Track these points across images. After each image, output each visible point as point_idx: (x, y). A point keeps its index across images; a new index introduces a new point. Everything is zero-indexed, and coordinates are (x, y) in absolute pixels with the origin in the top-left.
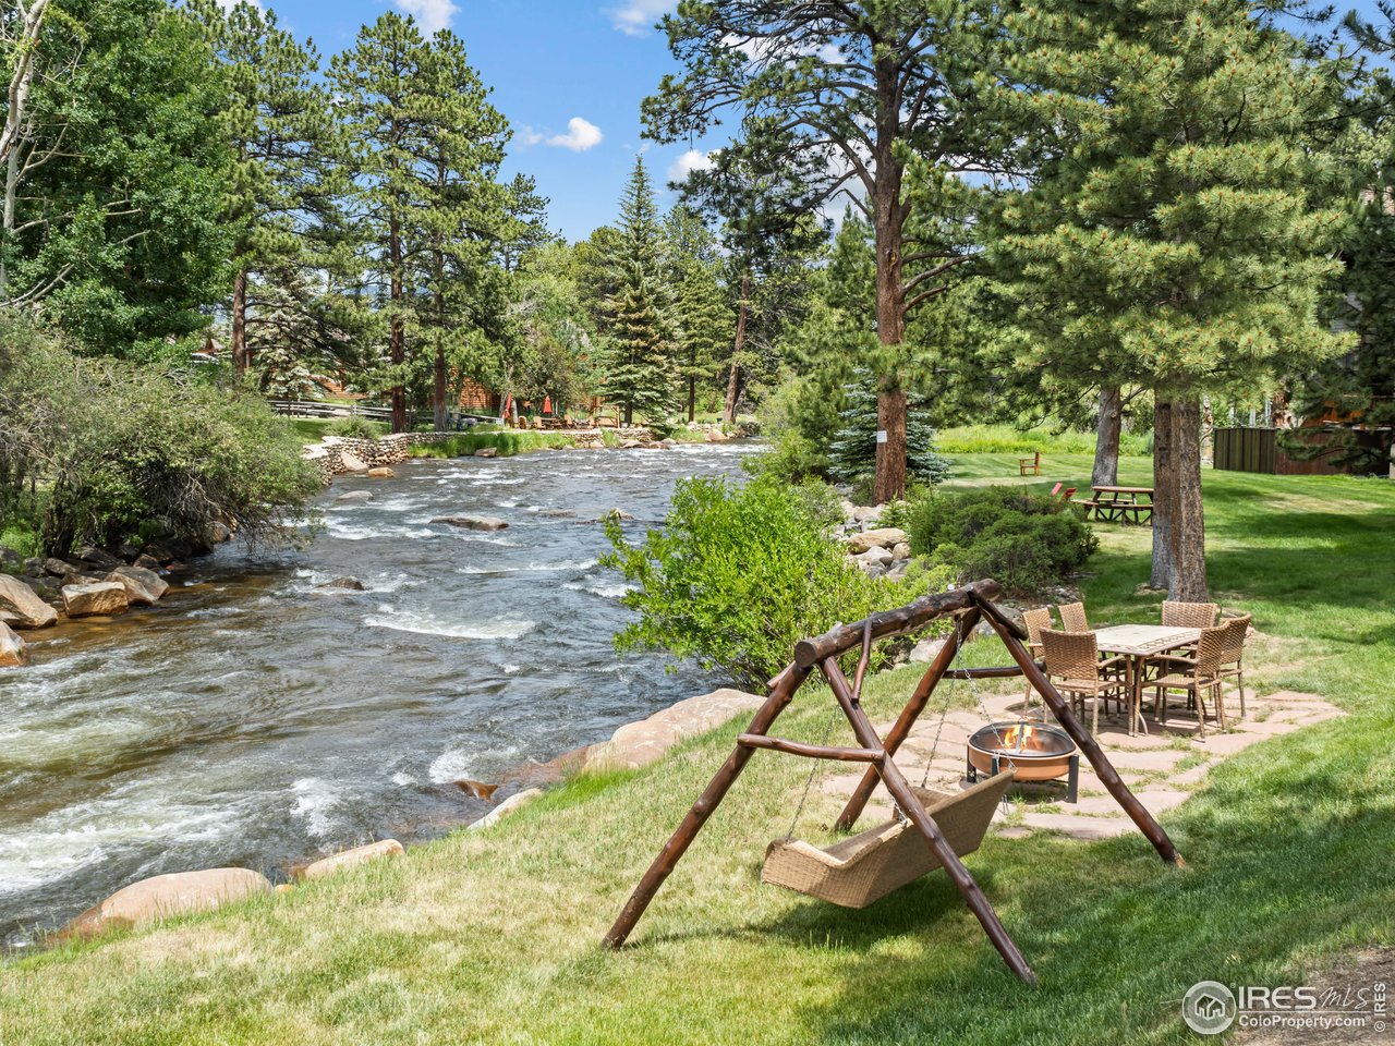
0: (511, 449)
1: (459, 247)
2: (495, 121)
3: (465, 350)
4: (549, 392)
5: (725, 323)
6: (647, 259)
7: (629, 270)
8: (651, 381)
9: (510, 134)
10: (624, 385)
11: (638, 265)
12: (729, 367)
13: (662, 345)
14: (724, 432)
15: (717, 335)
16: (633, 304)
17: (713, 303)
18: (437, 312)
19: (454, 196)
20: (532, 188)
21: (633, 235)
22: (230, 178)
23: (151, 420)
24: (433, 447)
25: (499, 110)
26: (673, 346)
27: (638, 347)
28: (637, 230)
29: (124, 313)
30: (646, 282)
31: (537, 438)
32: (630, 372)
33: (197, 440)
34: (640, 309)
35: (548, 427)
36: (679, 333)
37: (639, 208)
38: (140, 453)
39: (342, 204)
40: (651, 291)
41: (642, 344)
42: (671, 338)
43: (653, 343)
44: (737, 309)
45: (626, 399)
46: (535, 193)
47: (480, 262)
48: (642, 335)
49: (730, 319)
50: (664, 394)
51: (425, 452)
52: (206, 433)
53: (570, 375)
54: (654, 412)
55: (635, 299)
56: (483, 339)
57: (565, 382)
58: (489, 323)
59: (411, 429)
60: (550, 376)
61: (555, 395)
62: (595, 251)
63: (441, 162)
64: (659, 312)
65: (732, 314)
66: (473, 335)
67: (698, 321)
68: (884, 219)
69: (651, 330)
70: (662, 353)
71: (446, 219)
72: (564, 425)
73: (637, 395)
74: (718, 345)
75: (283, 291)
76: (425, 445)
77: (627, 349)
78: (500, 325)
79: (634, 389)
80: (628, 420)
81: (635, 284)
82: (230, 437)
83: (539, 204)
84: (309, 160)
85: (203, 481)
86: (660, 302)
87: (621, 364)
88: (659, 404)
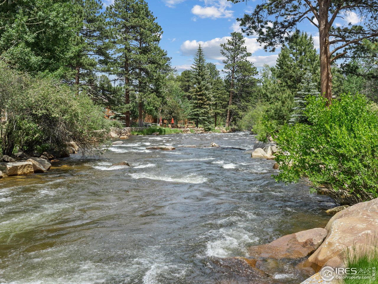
0: (163, 133)
1: (148, 67)
2: (158, 28)
3: (149, 100)
4: (173, 117)
5: (226, 96)
6: (202, 76)
7: (197, 79)
8: (204, 114)
9: (162, 33)
10: (196, 115)
11: (200, 77)
12: (227, 111)
13: (208, 102)
14: (226, 130)
15: (224, 100)
16: (198, 90)
17: (222, 90)
18: (142, 87)
19: (145, 51)
20: (166, 54)
21: (198, 68)
22: (74, 41)
24: (139, 132)
25: (159, 24)
26: (211, 103)
27: (200, 103)
28: (199, 67)
29: (34, 59)
30: (202, 83)
31: (170, 130)
32: (197, 111)
34: (201, 91)
35: (173, 128)
36: (213, 99)
37: (200, 60)
39: (110, 52)
40: (204, 86)
41: (201, 102)
42: (210, 100)
43: (205, 102)
44: (229, 92)
45: (196, 120)
46: (167, 56)
47: (154, 72)
48: (201, 99)
49: (228, 95)
50: (208, 118)
51: (136, 134)
53: (179, 111)
54: (205, 123)
55: (199, 88)
56: (155, 96)
57: (178, 114)
58: (157, 91)
59: (131, 126)
60: (174, 112)
61: (175, 118)
62: (183, 77)
63: (141, 41)
64: (206, 92)
65: (228, 93)
66: (152, 95)
67: (218, 96)
68: (323, 27)
69: (204, 97)
70: (207, 105)
71: (143, 58)
72: (178, 127)
73: (200, 118)
74: (224, 103)
76: (136, 131)
77: (196, 103)
78: (160, 93)
79: (199, 116)
80: (197, 126)
81: (199, 83)
83: (168, 59)
84: (100, 38)
86: (207, 89)
87: (195, 108)
88: (207, 121)
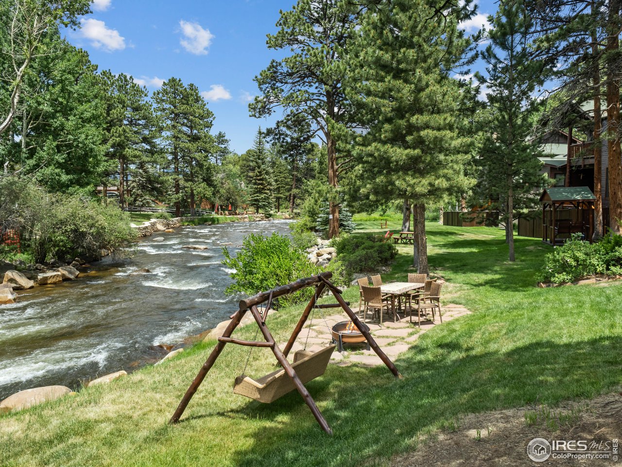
0: (216, 222)
1: (197, 155)
2: (209, 114)
3: (199, 189)
4: (231, 203)
5: (289, 180)
6: (262, 159)
7: (257, 163)
8: (265, 199)
9: (214, 118)
10: (256, 200)
11: (260, 161)
12: (290, 195)
13: (268, 187)
14: (289, 215)
15: (287, 184)
16: (258, 174)
17: (285, 173)
18: (189, 178)
19: (195, 139)
20: (224, 136)
21: (258, 151)
22: (116, 132)
23: (73, 215)
24: (189, 222)
25: (210, 110)
26: (271, 188)
27: (260, 188)
28: (259, 150)
29: (64, 178)
30: (262, 167)
31: (226, 218)
32: (257, 196)
33: (90, 221)
34: (261, 176)
35: (230, 215)
36: (274, 183)
37: (260, 143)
38: (69, 227)
39: (157, 141)
40: (264, 170)
41: (262, 187)
42: (271, 185)
43: (265, 187)
44: (293, 175)
45: (256, 205)
46: (225, 138)
47: (204, 160)
48: (262, 184)
49: (291, 178)
50: (269, 203)
51: (186, 224)
52: (93, 219)
53: (237, 197)
54: (266, 209)
55: (259, 172)
56: (205, 186)
57: (236, 200)
58: (208, 181)
59: (182, 216)
60: (231, 198)
61: (232, 204)
62: (247, 157)
63: (191, 127)
64: (267, 177)
65: (291, 177)
66: (202, 185)
67: (280, 179)
68: (330, 145)
69: (264, 182)
70: (268, 190)
71: (192, 146)
72: (236, 214)
73: (260, 204)
74: (287, 187)
75: (141, 171)
76: (187, 221)
77: (256, 188)
78: (212, 181)
79: (259, 202)
80: (257, 212)
81: (259, 167)
82: (102, 221)
83: (226, 141)
84: (145, 126)
85: (92, 235)
86: (267, 173)
87: (255, 194)
88: (267, 207)
